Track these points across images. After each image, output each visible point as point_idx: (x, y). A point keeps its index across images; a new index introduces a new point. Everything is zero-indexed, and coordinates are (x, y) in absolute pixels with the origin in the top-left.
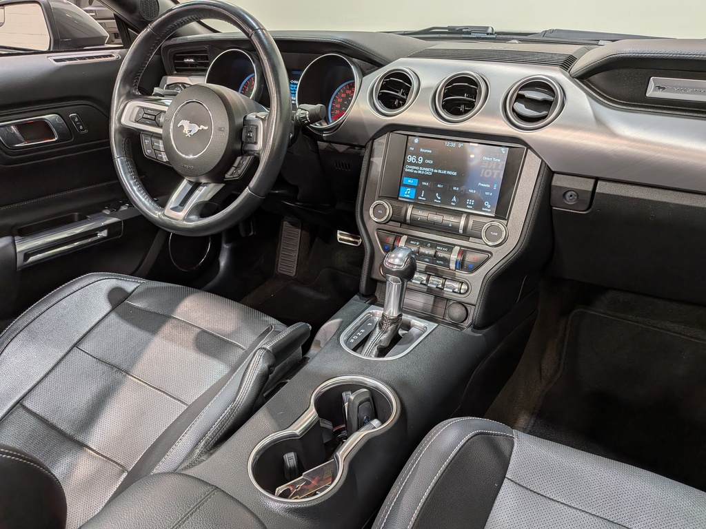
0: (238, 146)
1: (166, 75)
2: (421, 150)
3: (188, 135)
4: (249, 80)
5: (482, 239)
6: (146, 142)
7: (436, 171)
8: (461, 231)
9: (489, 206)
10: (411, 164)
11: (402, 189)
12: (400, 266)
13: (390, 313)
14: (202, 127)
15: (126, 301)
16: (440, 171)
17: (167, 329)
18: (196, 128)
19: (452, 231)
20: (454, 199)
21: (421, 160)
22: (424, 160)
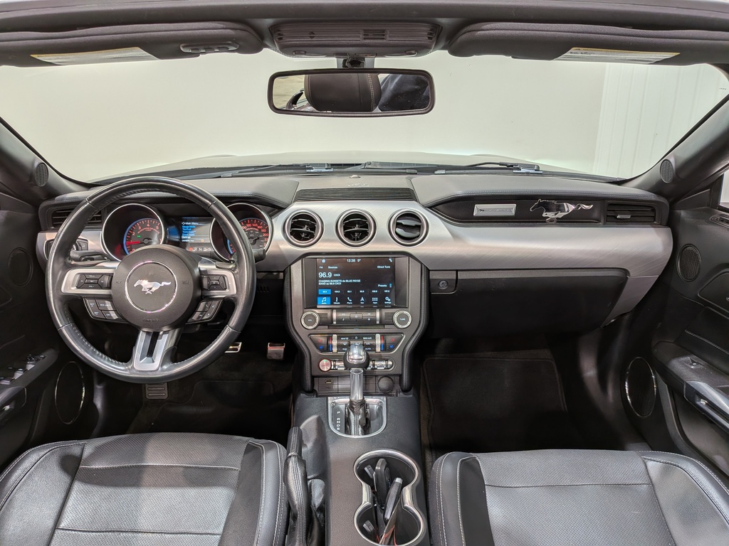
0: (199, 293)
1: (40, 230)
2: (329, 267)
3: (149, 292)
4: (134, 226)
5: (394, 324)
6: (90, 304)
7: (344, 281)
8: (378, 322)
9: (389, 300)
10: (323, 279)
11: (319, 299)
12: (361, 359)
13: (356, 398)
14: (163, 283)
15: (81, 467)
16: (347, 281)
17: (146, 478)
18: (156, 286)
19: (372, 323)
20: (362, 299)
21: (330, 275)
22: (333, 275)
